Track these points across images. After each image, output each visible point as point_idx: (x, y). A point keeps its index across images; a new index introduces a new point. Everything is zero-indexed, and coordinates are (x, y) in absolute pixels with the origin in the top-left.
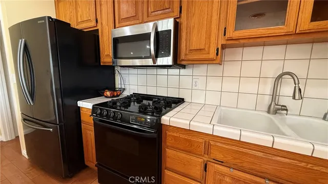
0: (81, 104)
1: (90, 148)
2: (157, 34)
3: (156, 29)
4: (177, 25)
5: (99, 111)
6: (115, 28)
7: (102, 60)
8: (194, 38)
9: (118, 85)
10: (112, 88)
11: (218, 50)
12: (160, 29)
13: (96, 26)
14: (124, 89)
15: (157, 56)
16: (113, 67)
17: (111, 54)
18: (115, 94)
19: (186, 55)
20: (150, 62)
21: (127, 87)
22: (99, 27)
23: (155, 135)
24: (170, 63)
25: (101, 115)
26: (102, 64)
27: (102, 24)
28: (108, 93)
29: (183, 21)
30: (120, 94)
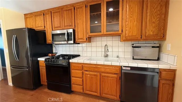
0: (39, 59)
1: (43, 76)
2: (68, 33)
3: (67, 32)
4: (74, 31)
5: (48, 61)
6: (52, 30)
7: (47, 42)
8: (80, 35)
9: (54, 52)
10: (52, 53)
11: (86, 39)
12: (68, 32)
13: (45, 29)
14: (57, 53)
15: (68, 41)
16: (52, 45)
17: (51, 40)
18: (53, 55)
19: (78, 40)
20: (66, 42)
21: (58, 52)
22: (46, 29)
23: (67, 66)
24: (73, 43)
25: (48, 62)
26: (47, 43)
27: (47, 28)
28: (50, 55)
29: (76, 29)
30: (55, 55)
